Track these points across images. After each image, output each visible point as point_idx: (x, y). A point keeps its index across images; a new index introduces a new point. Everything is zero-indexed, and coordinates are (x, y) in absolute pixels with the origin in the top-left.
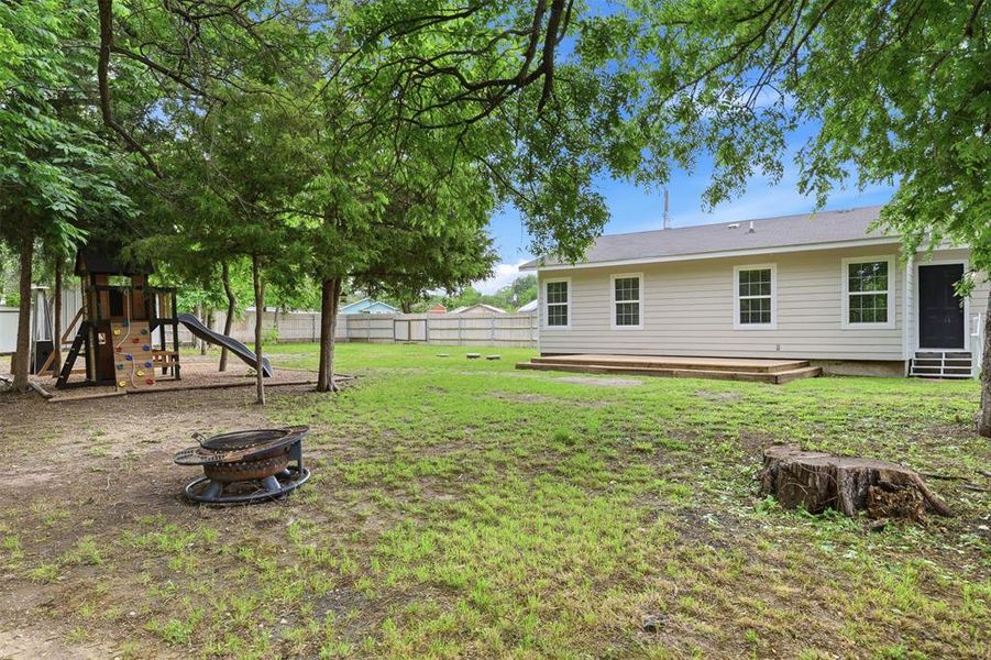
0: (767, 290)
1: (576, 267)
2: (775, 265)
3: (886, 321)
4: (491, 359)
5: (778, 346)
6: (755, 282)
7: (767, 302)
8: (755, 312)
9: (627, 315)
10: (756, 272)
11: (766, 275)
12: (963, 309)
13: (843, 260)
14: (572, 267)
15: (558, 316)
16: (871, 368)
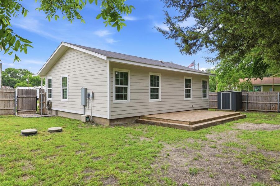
0: (190, 86)
3: (206, 97)
5: (193, 105)
6: (188, 83)
8: (188, 94)
9: (155, 94)
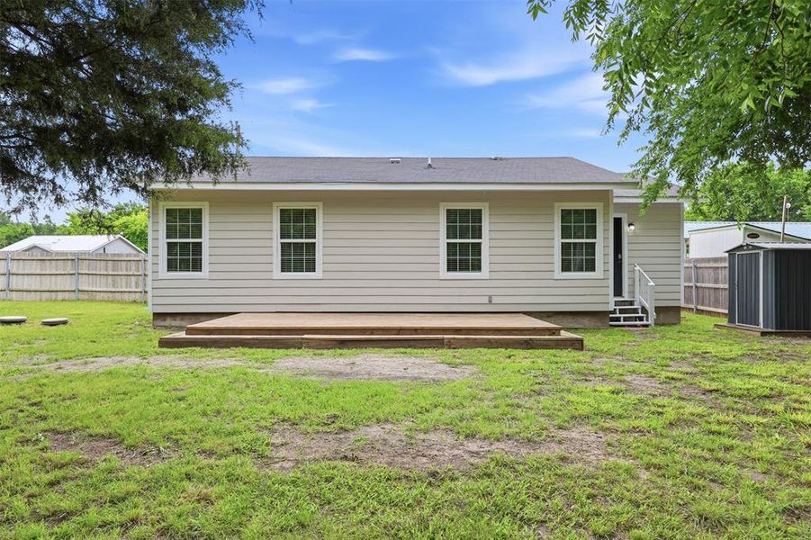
0: (478, 233)
1: (219, 187)
2: (487, 204)
3: (594, 270)
4: (52, 324)
5: (490, 297)
6: (464, 224)
7: (477, 247)
8: (464, 258)
9: (298, 257)
10: (467, 211)
11: (477, 215)
12: (621, 260)
13: (557, 204)
14: (210, 187)
15: (185, 257)
16: (580, 319)
